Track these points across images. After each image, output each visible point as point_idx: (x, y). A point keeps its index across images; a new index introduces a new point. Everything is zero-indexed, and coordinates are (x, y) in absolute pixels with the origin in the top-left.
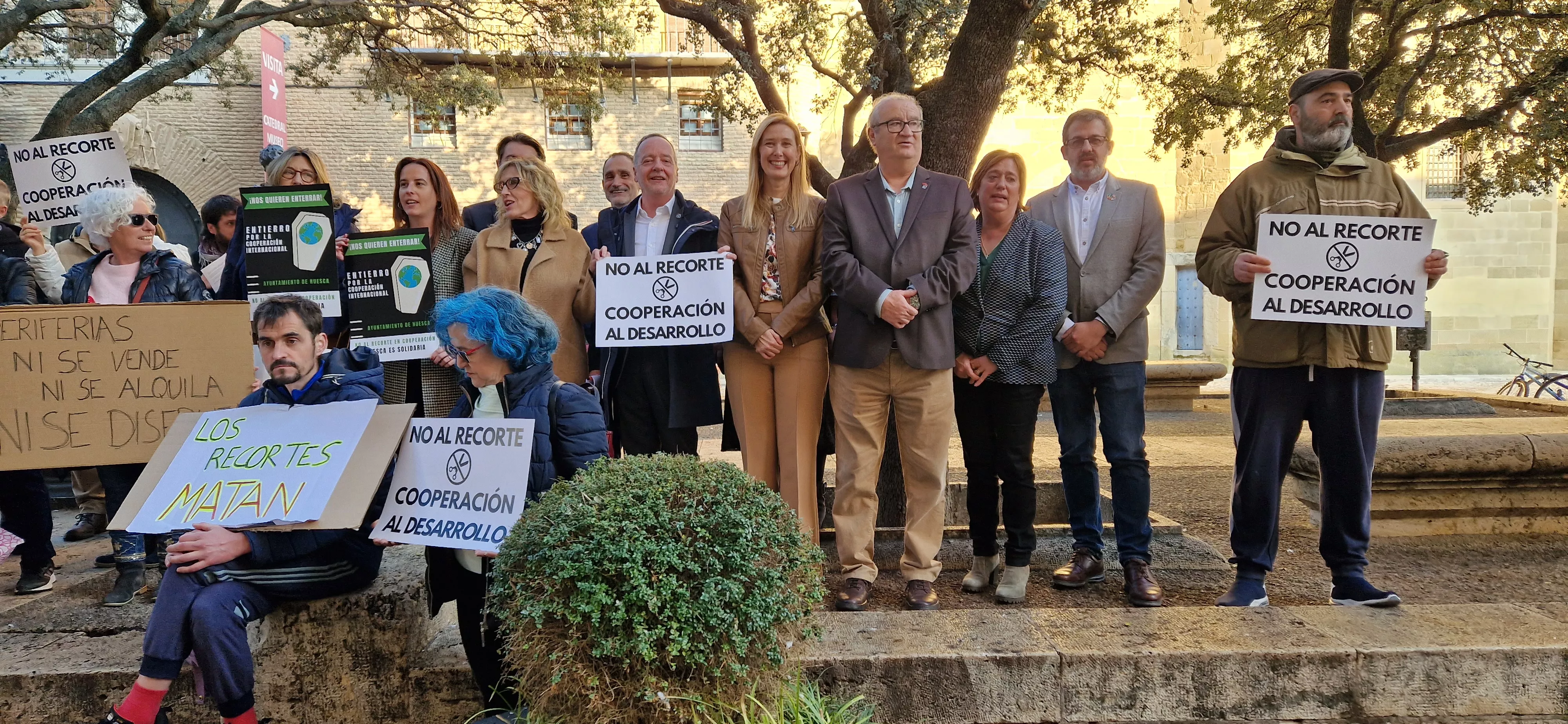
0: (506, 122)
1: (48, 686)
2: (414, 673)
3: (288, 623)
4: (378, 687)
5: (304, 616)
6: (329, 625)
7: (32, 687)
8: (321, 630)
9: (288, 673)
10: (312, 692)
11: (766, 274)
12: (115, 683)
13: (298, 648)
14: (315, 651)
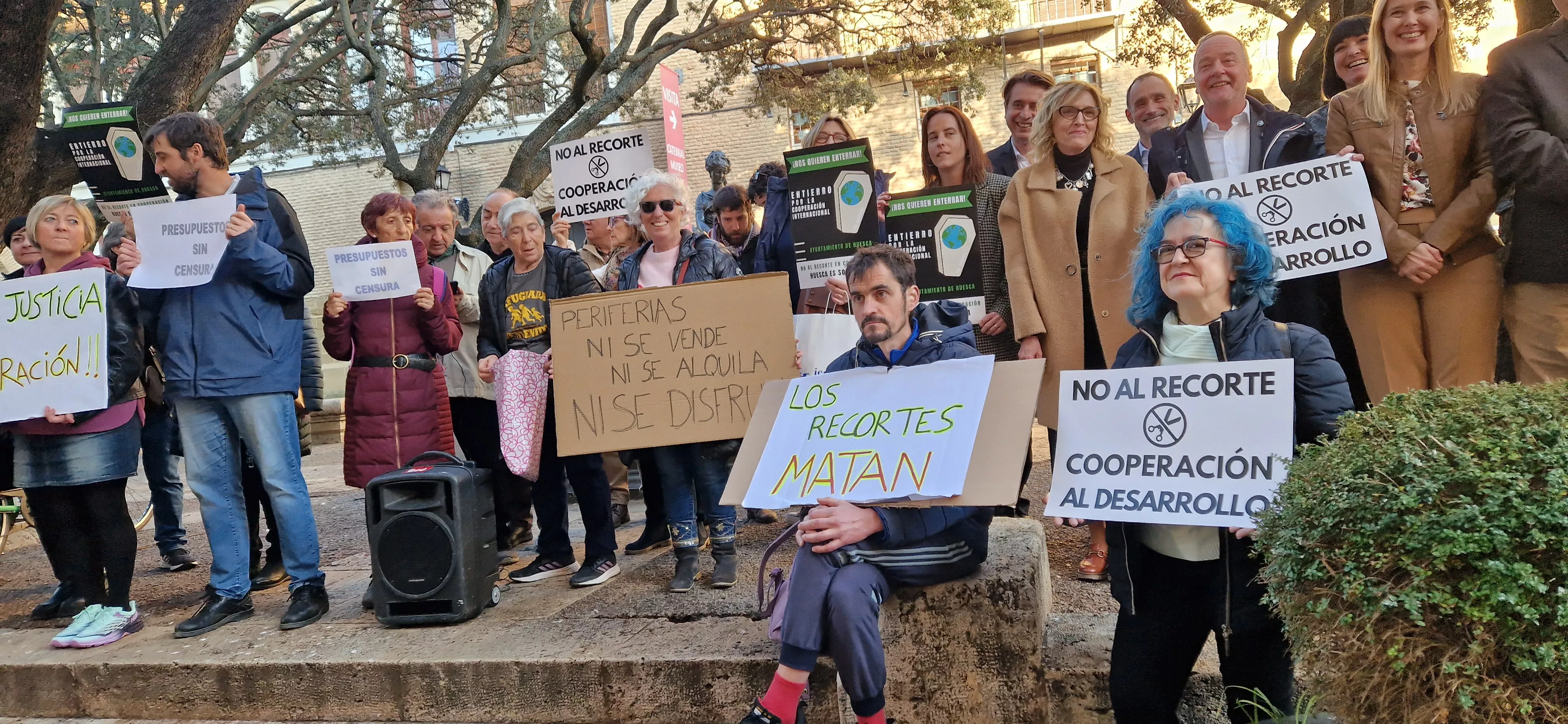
0: (879, 120)
1: (657, 674)
2: (1051, 674)
3: (904, 612)
4: (1010, 689)
5: (920, 603)
6: (949, 614)
7: (643, 675)
8: (941, 620)
9: (908, 668)
10: (936, 691)
11: (1407, 175)
12: (720, 672)
13: (917, 641)
14: (936, 644)
